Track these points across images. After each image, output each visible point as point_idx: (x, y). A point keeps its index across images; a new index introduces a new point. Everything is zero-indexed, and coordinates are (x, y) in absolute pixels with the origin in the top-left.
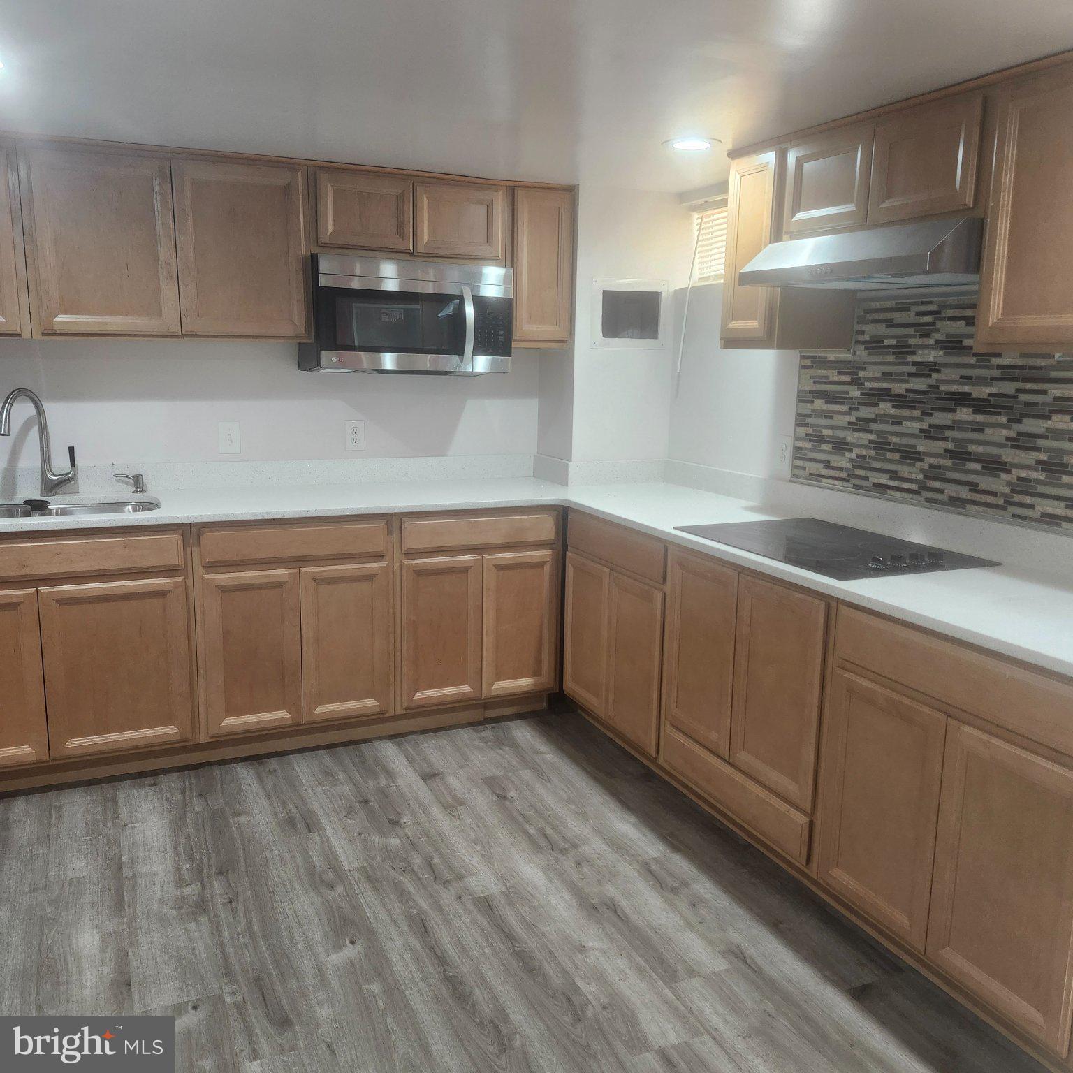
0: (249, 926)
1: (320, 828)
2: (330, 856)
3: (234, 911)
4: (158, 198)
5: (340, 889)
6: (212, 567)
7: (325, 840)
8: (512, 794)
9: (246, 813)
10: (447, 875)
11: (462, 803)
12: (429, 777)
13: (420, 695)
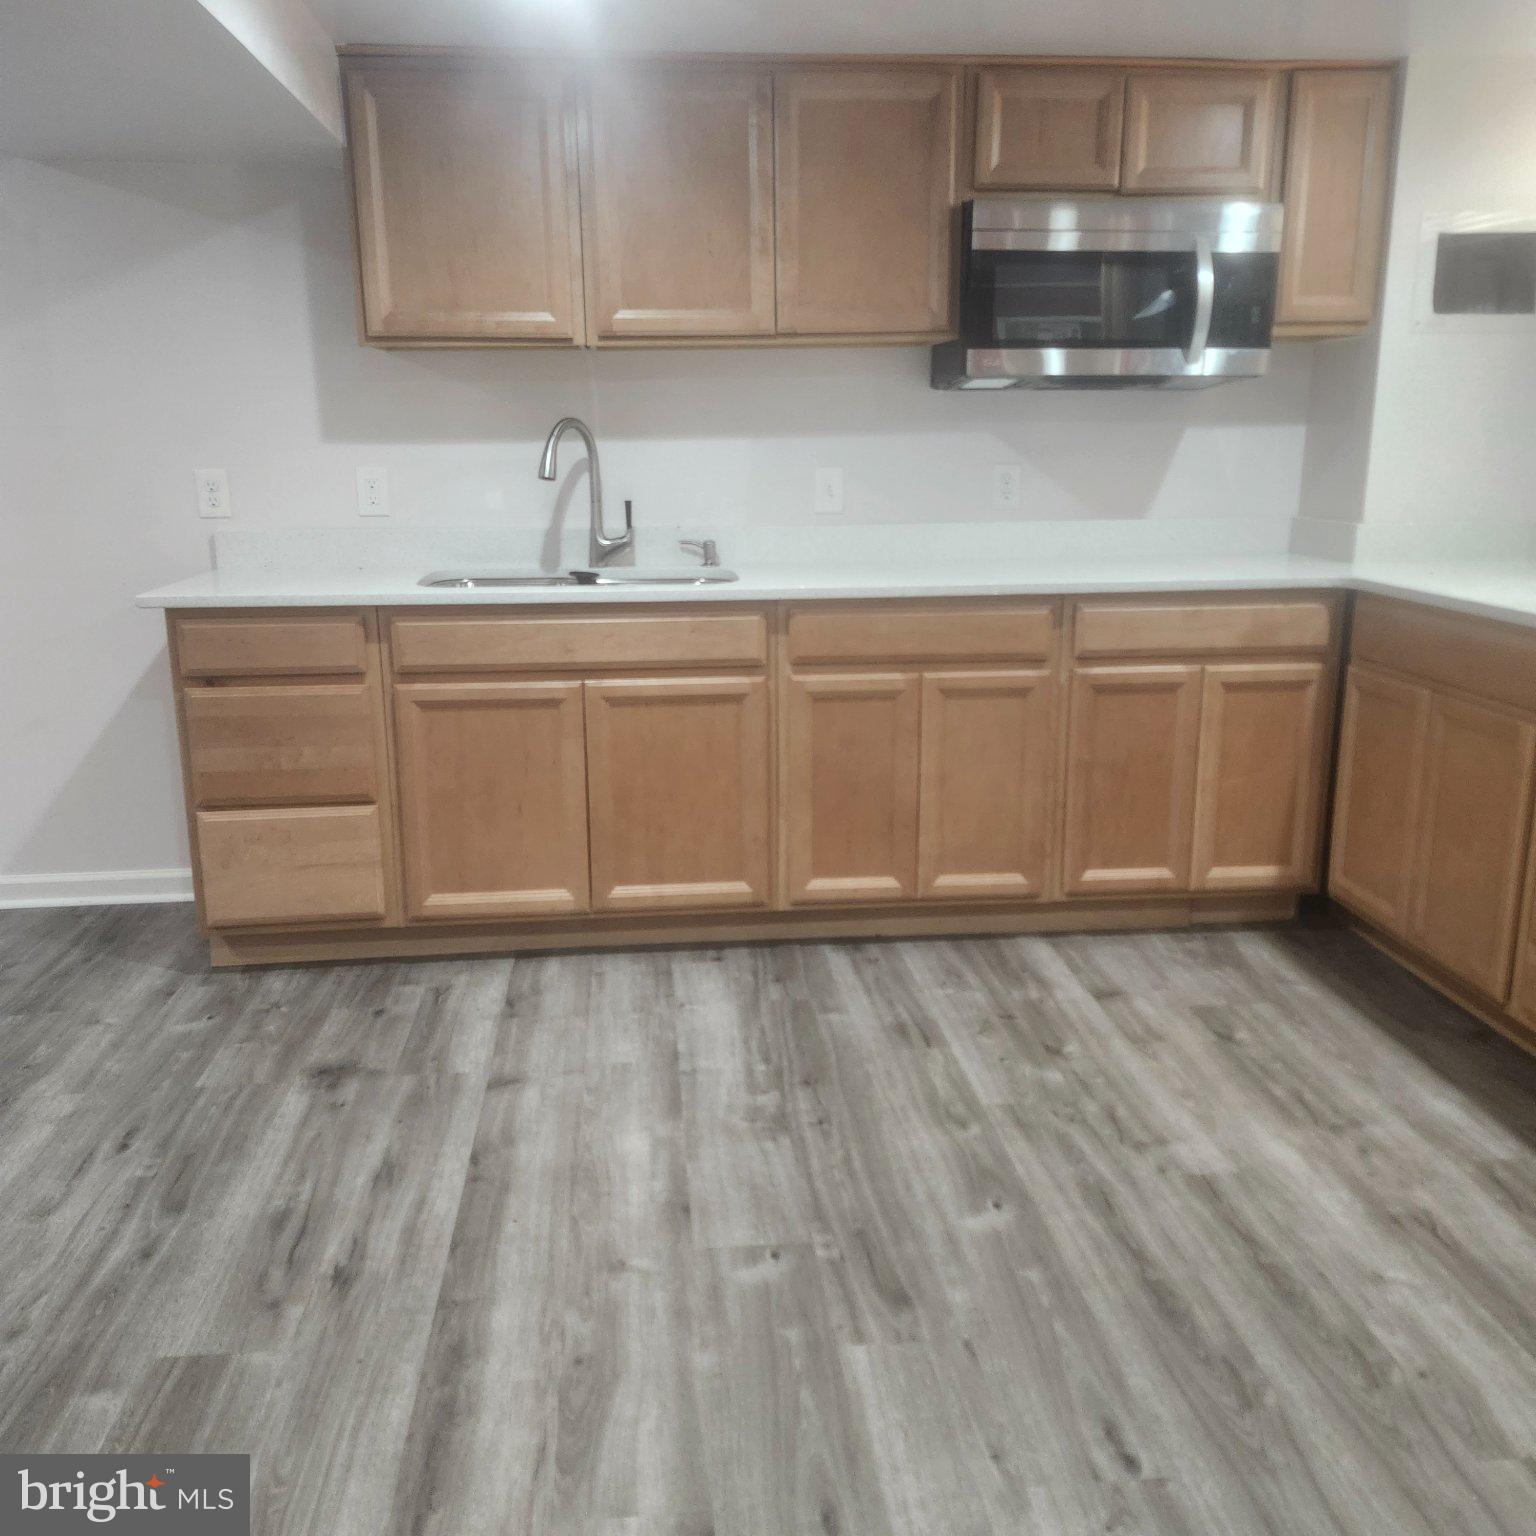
0: (847, 1160)
1: (942, 1043)
2: (960, 1084)
3: (826, 1135)
4: (753, 133)
5: (975, 1129)
6: (803, 664)
7: (951, 1061)
8: (1242, 1035)
9: (837, 1009)
10: (1141, 1136)
11: (1159, 1038)
12: (1105, 995)
13: (1092, 875)
